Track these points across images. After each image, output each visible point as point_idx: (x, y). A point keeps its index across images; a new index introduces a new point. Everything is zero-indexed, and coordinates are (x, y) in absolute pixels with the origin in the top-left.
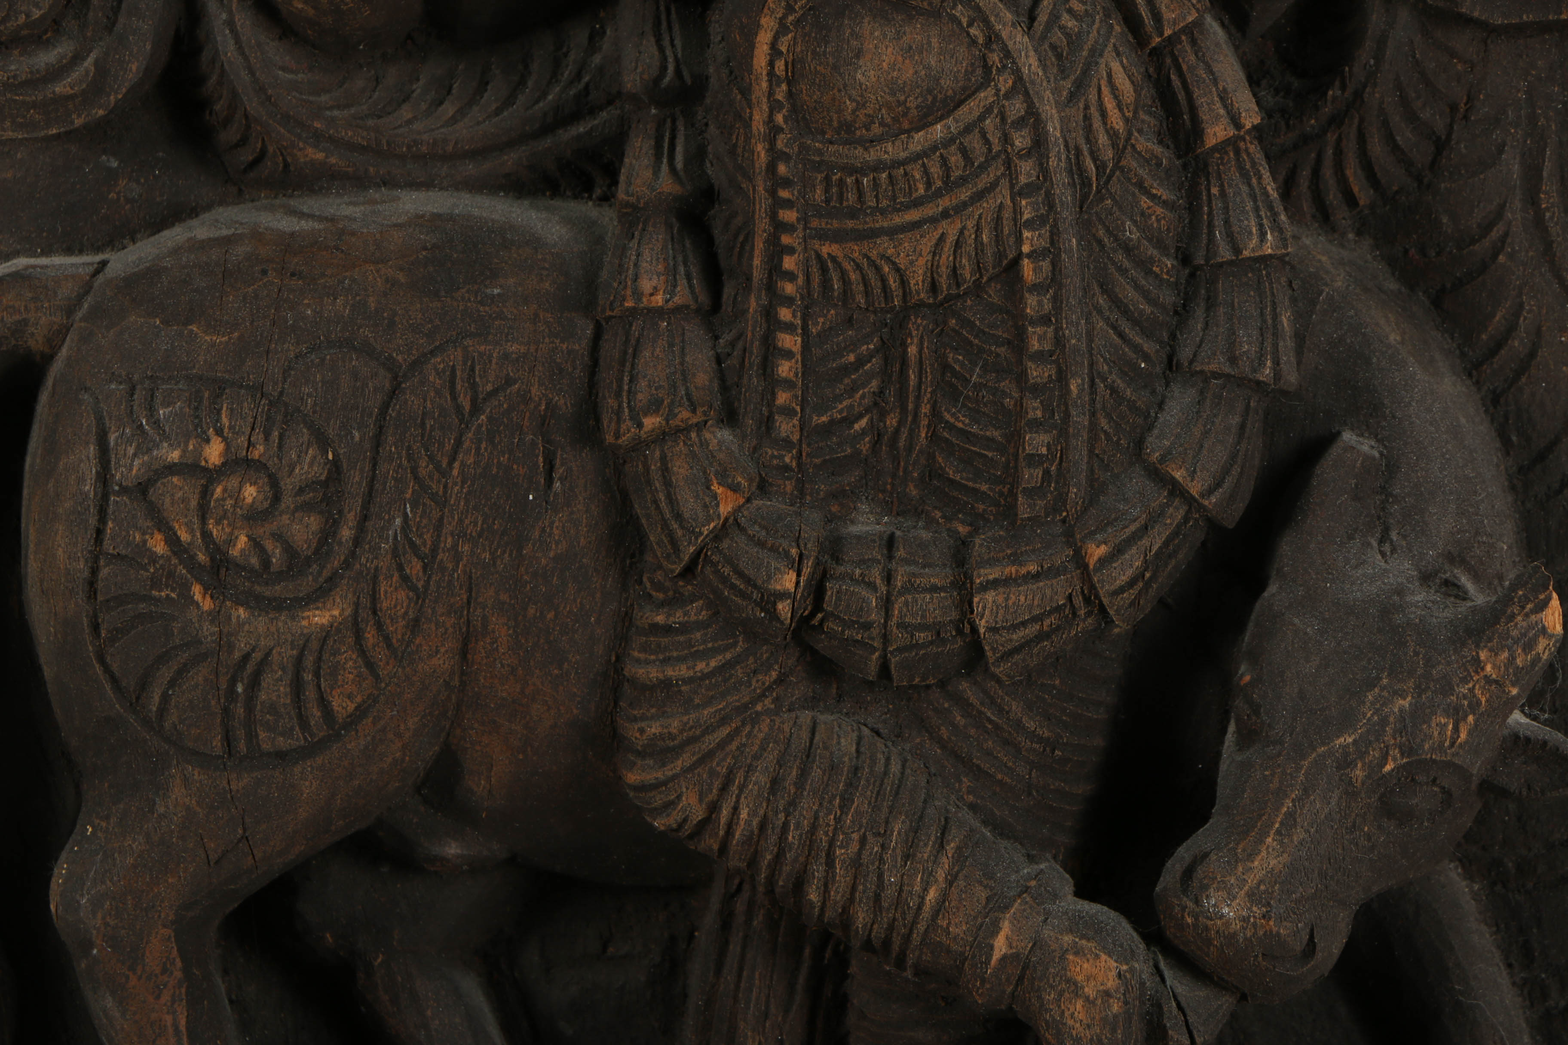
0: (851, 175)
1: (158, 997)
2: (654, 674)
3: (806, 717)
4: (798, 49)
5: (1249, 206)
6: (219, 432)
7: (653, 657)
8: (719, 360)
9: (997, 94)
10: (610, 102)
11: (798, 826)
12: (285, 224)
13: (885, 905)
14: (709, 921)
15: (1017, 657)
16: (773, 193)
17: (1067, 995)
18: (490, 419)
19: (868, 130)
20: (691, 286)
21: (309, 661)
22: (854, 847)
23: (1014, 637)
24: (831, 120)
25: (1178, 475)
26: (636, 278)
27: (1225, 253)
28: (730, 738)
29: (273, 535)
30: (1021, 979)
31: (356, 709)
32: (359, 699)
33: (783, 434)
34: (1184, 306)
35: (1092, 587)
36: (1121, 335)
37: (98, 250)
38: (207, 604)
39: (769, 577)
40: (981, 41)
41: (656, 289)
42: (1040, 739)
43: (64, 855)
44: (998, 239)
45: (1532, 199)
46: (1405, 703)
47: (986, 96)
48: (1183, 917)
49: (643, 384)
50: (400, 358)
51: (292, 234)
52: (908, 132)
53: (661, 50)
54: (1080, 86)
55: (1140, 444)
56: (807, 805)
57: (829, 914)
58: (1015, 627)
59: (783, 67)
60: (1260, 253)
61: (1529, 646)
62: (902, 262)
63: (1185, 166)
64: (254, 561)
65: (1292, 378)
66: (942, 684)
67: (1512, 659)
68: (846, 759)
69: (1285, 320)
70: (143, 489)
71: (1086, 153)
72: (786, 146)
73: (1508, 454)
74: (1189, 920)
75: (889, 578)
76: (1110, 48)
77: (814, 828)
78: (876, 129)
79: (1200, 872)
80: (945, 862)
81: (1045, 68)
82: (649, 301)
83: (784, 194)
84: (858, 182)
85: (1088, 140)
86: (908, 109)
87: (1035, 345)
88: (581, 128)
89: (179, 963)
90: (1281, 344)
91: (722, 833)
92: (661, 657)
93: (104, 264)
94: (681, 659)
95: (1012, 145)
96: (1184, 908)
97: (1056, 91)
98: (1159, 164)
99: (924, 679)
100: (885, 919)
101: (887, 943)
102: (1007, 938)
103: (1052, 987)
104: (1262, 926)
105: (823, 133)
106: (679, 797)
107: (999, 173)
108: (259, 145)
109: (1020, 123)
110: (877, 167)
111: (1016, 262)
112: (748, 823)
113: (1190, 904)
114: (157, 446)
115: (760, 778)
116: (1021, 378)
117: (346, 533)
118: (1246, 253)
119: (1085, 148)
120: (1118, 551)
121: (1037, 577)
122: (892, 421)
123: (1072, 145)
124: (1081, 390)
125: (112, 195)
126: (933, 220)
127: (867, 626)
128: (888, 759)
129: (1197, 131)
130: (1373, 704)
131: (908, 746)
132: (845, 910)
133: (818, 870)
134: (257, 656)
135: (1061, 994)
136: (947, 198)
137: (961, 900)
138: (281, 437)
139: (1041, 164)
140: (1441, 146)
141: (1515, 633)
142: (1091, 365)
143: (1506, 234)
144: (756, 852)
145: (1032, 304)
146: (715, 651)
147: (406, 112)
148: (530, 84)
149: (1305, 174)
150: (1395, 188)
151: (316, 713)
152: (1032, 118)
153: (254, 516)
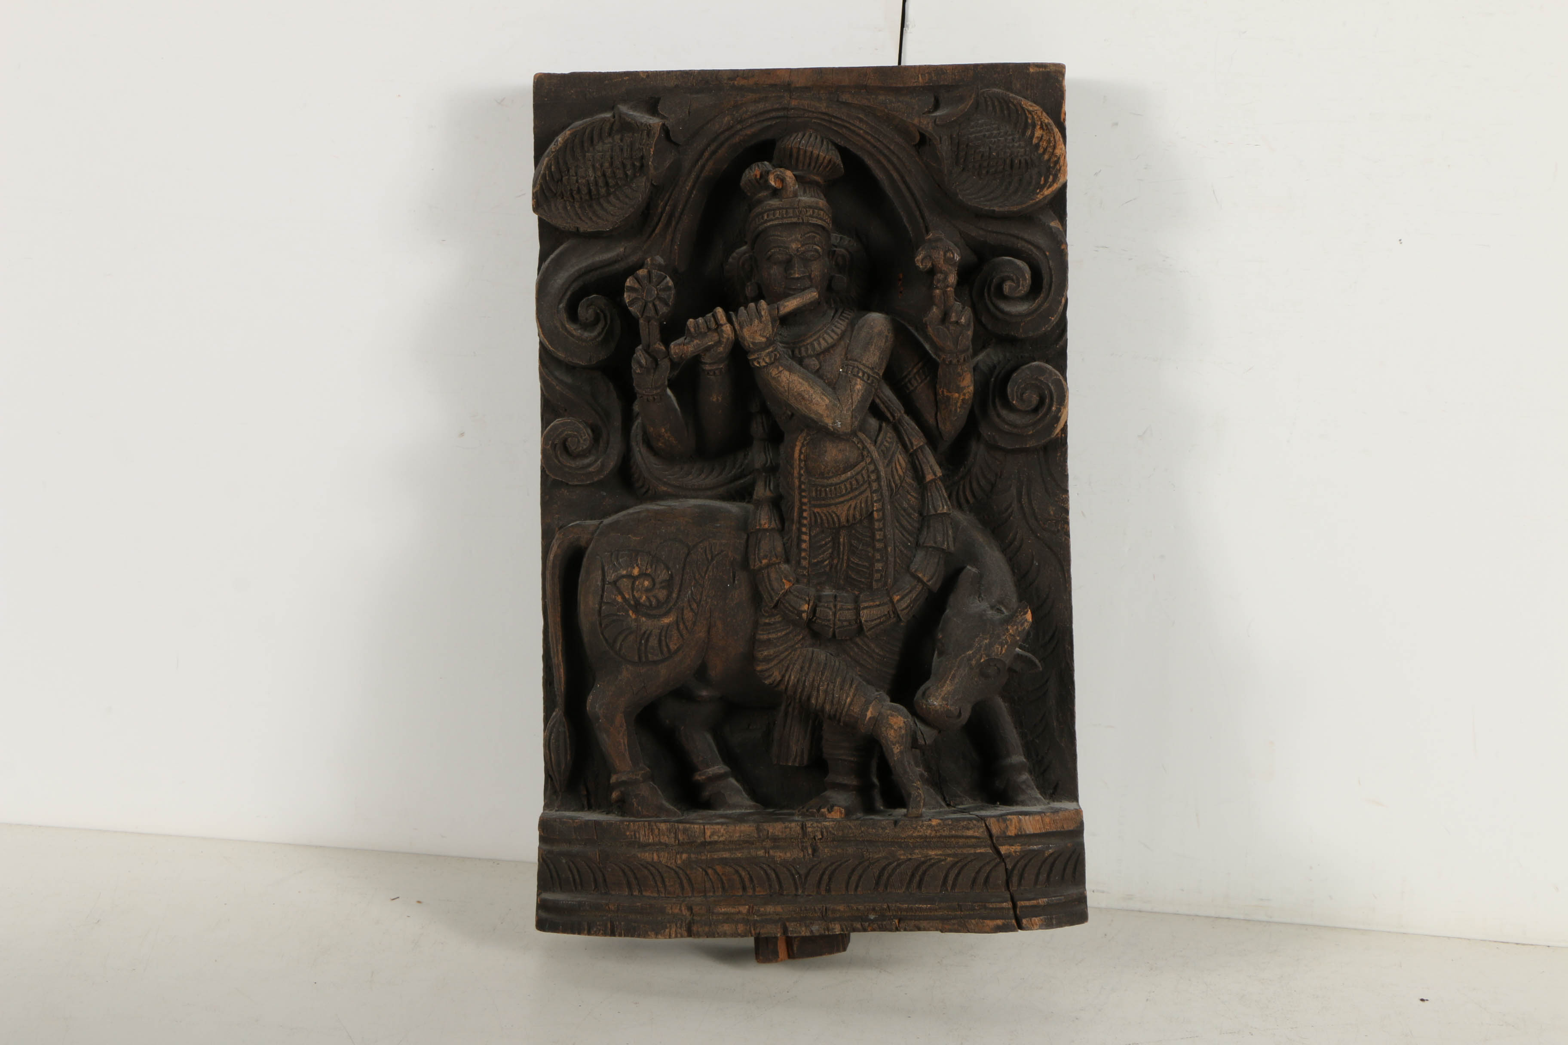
0: (823, 488)
1: (619, 734)
2: (765, 637)
3: (811, 649)
4: (808, 451)
5: (939, 499)
6: (637, 565)
7: (765, 633)
8: (784, 545)
9: (866, 463)
10: (750, 473)
11: (808, 681)
12: (656, 507)
13: (835, 703)
14: (781, 715)
15: (873, 630)
16: (800, 494)
17: (889, 728)
18: (716, 562)
19: (828, 474)
20: (776, 523)
21: (663, 634)
22: (825, 687)
23: (872, 624)
24: (817, 472)
25: (920, 575)
26: (760, 520)
27: (932, 512)
28: (788, 655)
29: (653, 596)
30: (875, 725)
31: (677, 648)
32: (678, 645)
33: (804, 565)
34: (921, 528)
35: (896, 609)
36: (903, 534)
37: (601, 519)
38: (634, 617)
39: (800, 606)
40: (861, 448)
41: (765, 524)
42: (880, 655)
43: (591, 693)
44: (867, 506)
45: (1020, 501)
47: (863, 464)
48: (922, 706)
49: (762, 551)
50: (690, 544)
52: (840, 475)
53: (766, 456)
54: (890, 462)
55: (908, 567)
56: (812, 674)
57: (818, 707)
58: (872, 621)
59: (803, 457)
60: (943, 513)
61: (1022, 625)
62: (838, 513)
63: (920, 488)
64: (648, 604)
65: (952, 549)
66: (851, 639)
67: (1017, 628)
68: (823, 661)
69: (950, 532)
70: (615, 583)
71: (892, 482)
72: (804, 480)
73: (1014, 575)
74: (924, 707)
75: (835, 606)
76: (898, 452)
77: (813, 681)
78: (831, 474)
79: (927, 692)
80: (852, 690)
81: (880, 456)
82: (764, 527)
83: (803, 494)
84: (825, 490)
85: (892, 478)
86: (840, 468)
87: (878, 537)
88: (742, 481)
89: (625, 724)
90: (949, 540)
91: (786, 684)
92: (767, 632)
93: (602, 522)
94: (773, 632)
95: (871, 478)
96: (923, 703)
97: (883, 463)
98: (913, 486)
99: (845, 637)
100: (834, 708)
101: (835, 715)
102: (871, 712)
103: (884, 727)
104: (946, 708)
105: (815, 476)
106: (773, 673)
107: (867, 487)
108: (648, 487)
109: (873, 472)
110: (831, 485)
111: (872, 513)
112: (794, 681)
113: (924, 702)
114: (619, 570)
115: (797, 667)
116: (874, 547)
117: (674, 595)
118: (939, 512)
119: (892, 480)
120: (902, 598)
121: (878, 606)
122: (835, 561)
123: (888, 479)
124: (891, 550)
125: (604, 503)
126: (848, 501)
127: (829, 620)
128: (835, 662)
129: (923, 477)
131: (840, 658)
132: (823, 706)
133: (815, 693)
134: (648, 632)
135: (887, 729)
136: (852, 494)
137: (857, 702)
138: (656, 567)
139: (879, 484)
140: (993, 486)
141: (1018, 621)
142: (894, 543)
143: (1012, 511)
144: (796, 689)
145: (877, 525)
146: (783, 630)
147: (690, 477)
148: (726, 469)
149: (954, 493)
150: (980, 499)
151: (665, 649)
152: (876, 471)
153: (648, 590)
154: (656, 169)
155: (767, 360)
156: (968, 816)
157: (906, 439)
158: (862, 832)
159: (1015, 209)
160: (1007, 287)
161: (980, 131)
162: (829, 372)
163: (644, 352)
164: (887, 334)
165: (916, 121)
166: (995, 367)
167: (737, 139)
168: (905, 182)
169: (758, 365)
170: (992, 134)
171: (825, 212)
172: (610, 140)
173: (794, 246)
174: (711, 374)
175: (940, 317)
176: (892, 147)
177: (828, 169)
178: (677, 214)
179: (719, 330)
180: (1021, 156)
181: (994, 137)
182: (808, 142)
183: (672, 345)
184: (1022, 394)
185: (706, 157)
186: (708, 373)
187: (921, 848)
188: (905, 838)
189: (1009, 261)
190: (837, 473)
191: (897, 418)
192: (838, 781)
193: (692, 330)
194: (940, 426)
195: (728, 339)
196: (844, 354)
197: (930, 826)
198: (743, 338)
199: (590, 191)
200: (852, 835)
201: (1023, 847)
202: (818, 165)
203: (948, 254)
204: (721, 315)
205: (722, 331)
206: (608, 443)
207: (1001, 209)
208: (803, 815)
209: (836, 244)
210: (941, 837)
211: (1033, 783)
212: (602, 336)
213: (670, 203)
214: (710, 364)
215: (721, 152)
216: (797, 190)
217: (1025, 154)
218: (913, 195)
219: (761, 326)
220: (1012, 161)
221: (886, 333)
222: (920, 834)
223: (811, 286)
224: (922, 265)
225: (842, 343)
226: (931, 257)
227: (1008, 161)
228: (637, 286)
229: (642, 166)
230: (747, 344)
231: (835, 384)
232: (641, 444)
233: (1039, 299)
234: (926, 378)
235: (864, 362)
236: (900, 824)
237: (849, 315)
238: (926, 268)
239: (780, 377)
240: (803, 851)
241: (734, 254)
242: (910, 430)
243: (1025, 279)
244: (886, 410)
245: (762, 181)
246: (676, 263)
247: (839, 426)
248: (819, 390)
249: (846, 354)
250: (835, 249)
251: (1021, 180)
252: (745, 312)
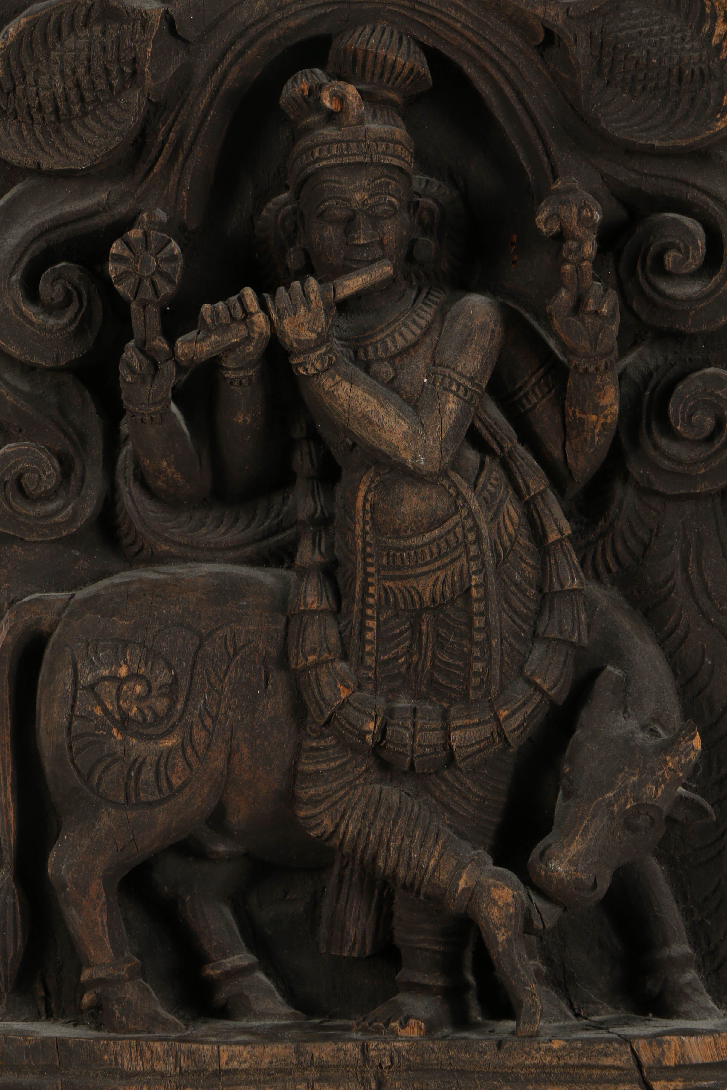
0: (398, 552)
1: (95, 909)
2: (312, 768)
3: (377, 787)
4: (376, 498)
5: (567, 568)
6: (126, 662)
7: (311, 761)
8: (340, 633)
9: (461, 517)
10: (292, 526)
11: (374, 833)
12: (153, 576)
13: (412, 867)
14: (334, 879)
15: (469, 760)
16: (364, 560)
17: (491, 905)
18: (242, 658)
19: (406, 533)
20: (328, 601)
21: (163, 762)
22: (399, 842)
23: (468, 750)
24: (390, 529)
25: (538, 681)
26: (305, 597)
27: (557, 588)
28: (345, 795)
29: (148, 707)
30: (471, 899)
31: (182, 783)
32: (183, 779)
33: (368, 664)
34: (540, 610)
35: (502, 729)
36: (514, 621)
37: (70, 590)
38: (119, 737)
39: (363, 725)
40: (454, 495)
41: (313, 602)
42: (479, 797)
43: (54, 849)
44: (461, 579)
45: (685, 570)
46: (635, 779)
47: (456, 518)
48: (540, 872)
49: (308, 642)
50: (203, 631)
51: (157, 580)
52: (423, 533)
53: (315, 502)
54: (496, 515)
55: (521, 668)
56: (378, 824)
57: (387, 872)
58: (468, 746)
59: (369, 506)
60: (572, 587)
61: (687, 755)
62: (420, 589)
63: (540, 551)
64: (140, 718)
65: (586, 641)
66: (436, 773)
67: (680, 761)
68: (395, 804)
69: (583, 617)
70: (92, 687)
71: (499, 543)
72: (371, 540)
73: (676, 679)
74: (543, 874)
75: (414, 725)
76: (508, 500)
77: (381, 834)
78: (409, 532)
79: (548, 852)
80: (438, 848)
81: (481, 507)
82: (311, 607)
83: (369, 560)
84: (401, 555)
85: (499, 538)
86: (423, 523)
87: (477, 625)
88: (279, 537)
89: (104, 895)
90: (581, 627)
91: (341, 837)
92: (315, 761)
93: (74, 595)
94: (323, 762)
95: (467, 539)
96: (541, 868)
97: (486, 517)
98: (529, 550)
99: (429, 770)
100: (412, 873)
101: (412, 884)
102: (465, 880)
103: (484, 902)
104: (574, 875)
105: (386, 534)
106: (322, 821)
107: (462, 551)
108: (141, 544)
109: (471, 529)
110: (410, 548)
111: (469, 589)
112: (353, 832)
113: (544, 866)
114: (99, 669)
115: (358, 812)
116: (471, 639)
117: (179, 706)
118: (566, 588)
119: (498, 541)
120: (513, 714)
121: (478, 725)
122: (415, 659)
123: (492, 540)
124: (497, 644)
125: (76, 567)
126: (434, 571)
127: (405, 746)
128: (413, 805)
129: (545, 536)
130: (621, 779)
131: (421, 800)
132: (394, 870)
133: (383, 852)
134: (140, 760)
135: (488, 905)
136: (439, 562)
137: (445, 865)
138: (152, 665)
139: (480, 547)
140: (647, 547)
141: (681, 749)
142: (501, 633)
143: (675, 584)
144: (356, 845)
145: (476, 607)
146: (338, 758)
147: (204, 530)
148: (257, 519)
149: (589, 558)
150: (627, 565)
151: (165, 785)
152: (476, 528)
153: (140, 699)
154: (154, 78)
155: (318, 366)
156: (607, 1035)
157: (520, 481)
158: (450, 1058)
159: (684, 143)
160: (670, 259)
161: (635, 26)
162: (408, 383)
163: (137, 351)
164: (494, 327)
165: (539, 11)
166: (651, 375)
167: (274, 34)
168: (522, 101)
169: (304, 373)
170: (651, 30)
171: (403, 146)
172: (87, 32)
173: (358, 197)
174: (236, 384)
175: (571, 304)
176: (503, 49)
177: (408, 82)
178: (186, 145)
179: (247, 320)
180: (695, 64)
181: (656, 35)
182: (380, 41)
183: (179, 342)
184: (690, 416)
185: (229, 61)
186: (231, 383)
187: (536, 1082)
188: (513, 1068)
189: (674, 219)
190: (418, 533)
191: (506, 450)
192: (416, 980)
193: (209, 320)
194: (569, 461)
195: (261, 334)
196: (429, 355)
197: (550, 1050)
198: (283, 332)
199: (56, 109)
200: (436, 1062)
201: (687, 1083)
202: (394, 76)
203: (584, 212)
204: (252, 300)
205: (252, 323)
206: (83, 480)
207: (664, 144)
208: (364, 1030)
209: (419, 192)
210: (565, 1066)
211: (702, 985)
212: (75, 325)
213: (176, 127)
214: (234, 369)
215: (250, 53)
216: (363, 113)
217: (700, 60)
218: (533, 119)
219: (310, 316)
220: (681, 72)
221: (492, 326)
222: (536, 1061)
223: (383, 257)
224: (545, 227)
225: (428, 340)
226: (558, 216)
227: (675, 72)
228: (127, 253)
229: (134, 72)
230: (288, 343)
231: (418, 400)
232: (132, 482)
233: (718, 275)
234: (549, 391)
235: (459, 369)
236: (506, 1046)
237: (439, 297)
238: (551, 232)
239: (337, 390)
240: (363, 1084)
241: (270, 205)
242: (526, 468)
243: (697, 248)
244: (490, 438)
245: (311, 100)
246: (185, 217)
247: (423, 463)
248: (393, 410)
249: (433, 356)
250: (418, 199)
251: (693, 99)
252: (286, 294)
